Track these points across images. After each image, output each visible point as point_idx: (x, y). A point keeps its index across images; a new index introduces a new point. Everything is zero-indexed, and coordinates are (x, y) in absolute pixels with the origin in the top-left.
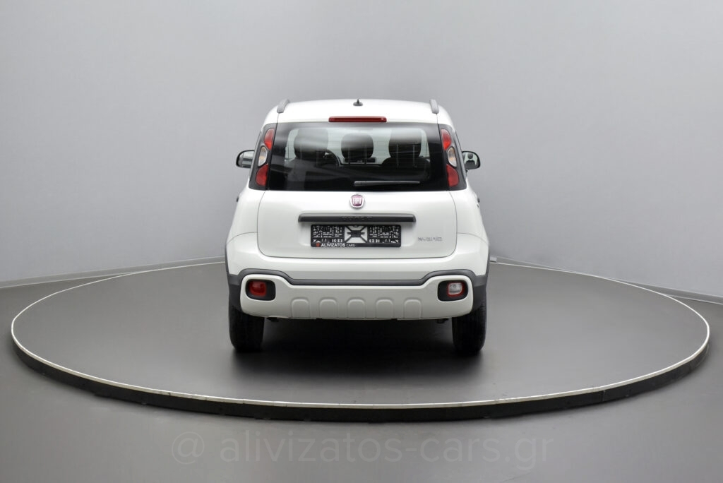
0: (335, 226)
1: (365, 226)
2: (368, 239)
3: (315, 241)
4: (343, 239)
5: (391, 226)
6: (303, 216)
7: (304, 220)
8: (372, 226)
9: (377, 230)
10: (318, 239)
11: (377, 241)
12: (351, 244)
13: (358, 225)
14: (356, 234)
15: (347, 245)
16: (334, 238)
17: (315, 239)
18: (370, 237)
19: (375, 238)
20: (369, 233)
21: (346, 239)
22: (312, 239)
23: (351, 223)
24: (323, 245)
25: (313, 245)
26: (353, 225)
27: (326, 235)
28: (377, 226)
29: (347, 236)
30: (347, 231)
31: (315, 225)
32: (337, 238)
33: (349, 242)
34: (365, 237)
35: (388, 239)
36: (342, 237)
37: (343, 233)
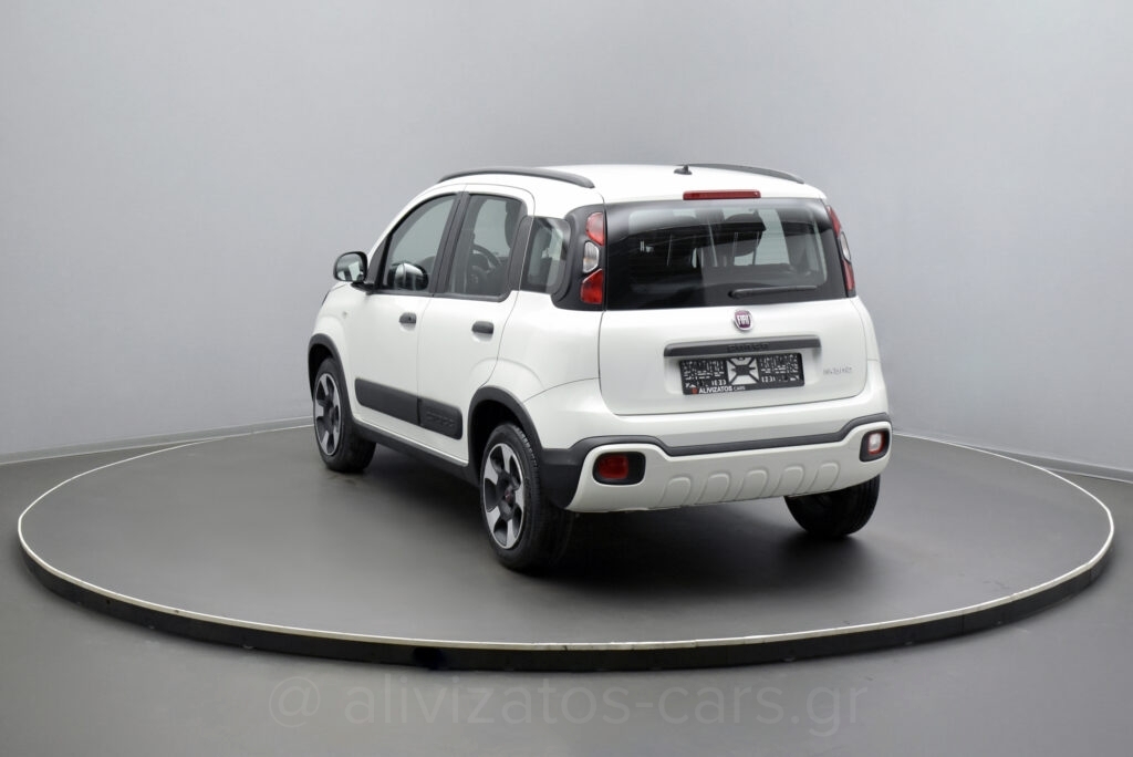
0: (713, 360)
1: (753, 358)
2: (760, 377)
3: (687, 385)
4: (727, 380)
5: (788, 355)
6: (670, 348)
7: (671, 353)
8: (763, 357)
9: (769, 362)
10: (692, 382)
11: (772, 379)
12: (739, 386)
13: (744, 357)
14: (743, 371)
15: (735, 388)
16: (713, 378)
17: (688, 381)
18: (762, 374)
19: (768, 375)
20: (759, 368)
21: (730, 379)
22: (684, 381)
23: (735, 354)
24: (701, 391)
25: (687, 392)
26: (738, 358)
27: (702, 374)
28: (769, 356)
29: (731, 375)
30: (730, 367)
31: (685, 361)
32: (718, 379)
33: (736, 383)
34: (755, 373)
35: (785, 375)
36: (725, 376)
37: (725, 370)
